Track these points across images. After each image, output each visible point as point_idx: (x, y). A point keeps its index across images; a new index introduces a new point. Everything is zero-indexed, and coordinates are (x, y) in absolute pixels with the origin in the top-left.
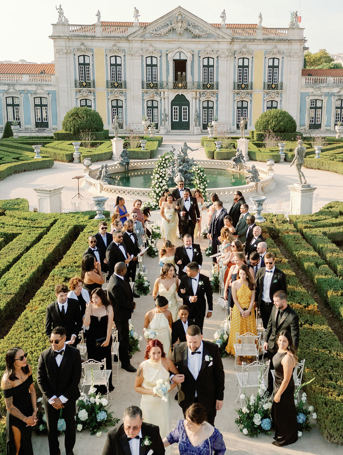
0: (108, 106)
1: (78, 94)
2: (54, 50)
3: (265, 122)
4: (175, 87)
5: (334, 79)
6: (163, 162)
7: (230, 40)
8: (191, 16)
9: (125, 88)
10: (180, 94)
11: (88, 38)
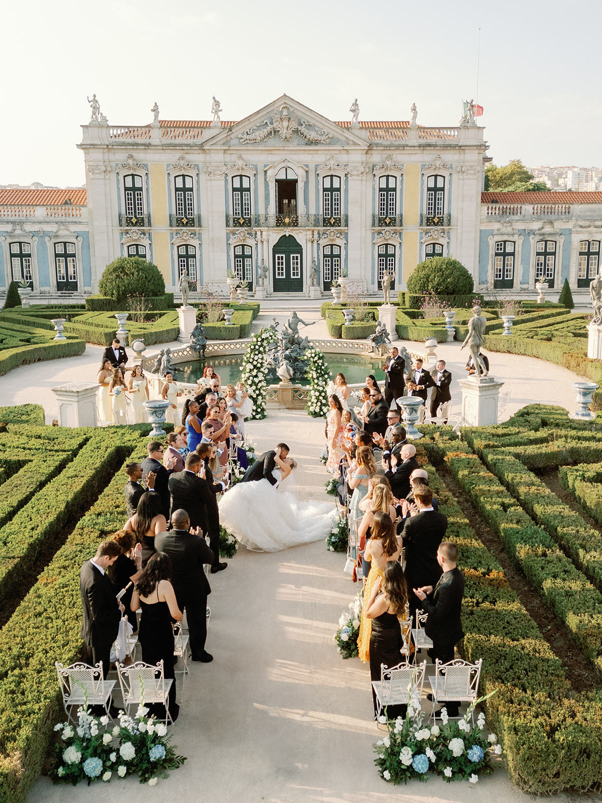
0: (172, 256)
1: (124, 236)
2: (86, 166)
3: (423, 278)
4: (280, 223)
5: (533, 208)
6: (259, 343)
7: (367, 148)
8: (303, 111)
9: (200, 226)
10: (287, 235)
11: (140, 147)
